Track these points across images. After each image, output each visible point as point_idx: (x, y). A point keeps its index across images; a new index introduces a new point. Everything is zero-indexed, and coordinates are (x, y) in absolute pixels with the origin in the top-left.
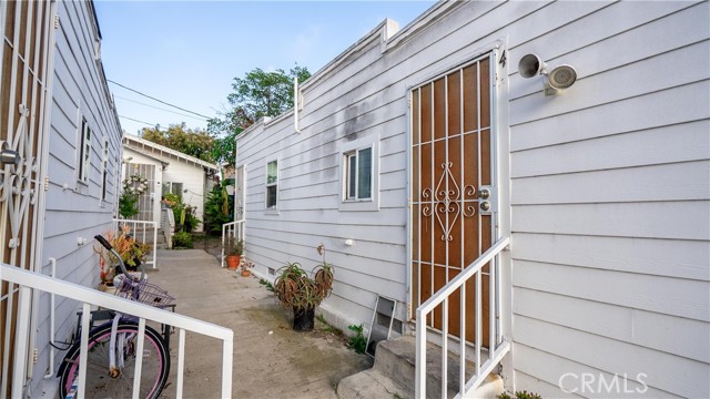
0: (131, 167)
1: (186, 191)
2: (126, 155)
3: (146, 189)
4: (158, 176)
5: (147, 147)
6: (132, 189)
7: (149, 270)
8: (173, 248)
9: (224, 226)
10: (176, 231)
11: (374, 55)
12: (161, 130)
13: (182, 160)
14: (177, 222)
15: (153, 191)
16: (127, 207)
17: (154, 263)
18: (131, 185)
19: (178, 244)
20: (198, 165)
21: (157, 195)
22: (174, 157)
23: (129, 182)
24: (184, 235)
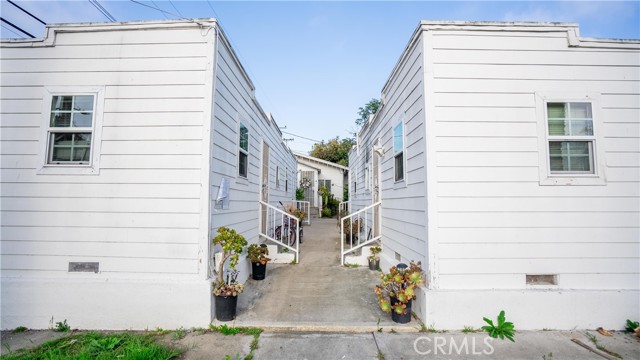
0: (303, 173)
1: (333, 185)
2: (300, 167)
3: (310, 185)
4: (316, 177)
5: (312, 161)
6: (304, 185)
7: (306, 224)
8: (322, 217)
10: (322, 208)
11: (368, 130)
12: (325, 143)
13: (330, 166)
14: (324, 203)
15: (314, 186)
16: (299, 195)
18: (304, 183)
19: (324, 215)
20: (339, 168)
21: (316, 188)
22: (326, 164)
23: (302, 182)
24: (328, 211)
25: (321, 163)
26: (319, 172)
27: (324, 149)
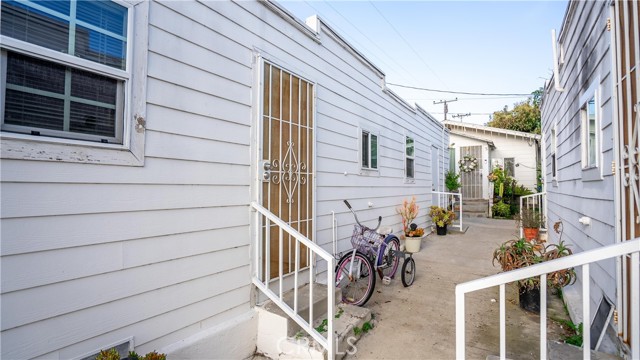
0: (463, 149)
1: (518, 165)
3: (476, 166)
6: (465, 167)
7: (456, 231)
8: (493, 217)
9: (521, 198)
10: (494, 202)
12: (509, 110)
13: (510, 136)
14: (496, 194)
15: (481, 167)
16: (451, 183)
17: (461, 226)
18: (465, 164)
19: (497, 214)
21: (485, 171)
22: (503, 135)
23: (463, 162)
24: (503, 206)
25: (495, 134)
26: (492, 147)
27: (507, 117)
